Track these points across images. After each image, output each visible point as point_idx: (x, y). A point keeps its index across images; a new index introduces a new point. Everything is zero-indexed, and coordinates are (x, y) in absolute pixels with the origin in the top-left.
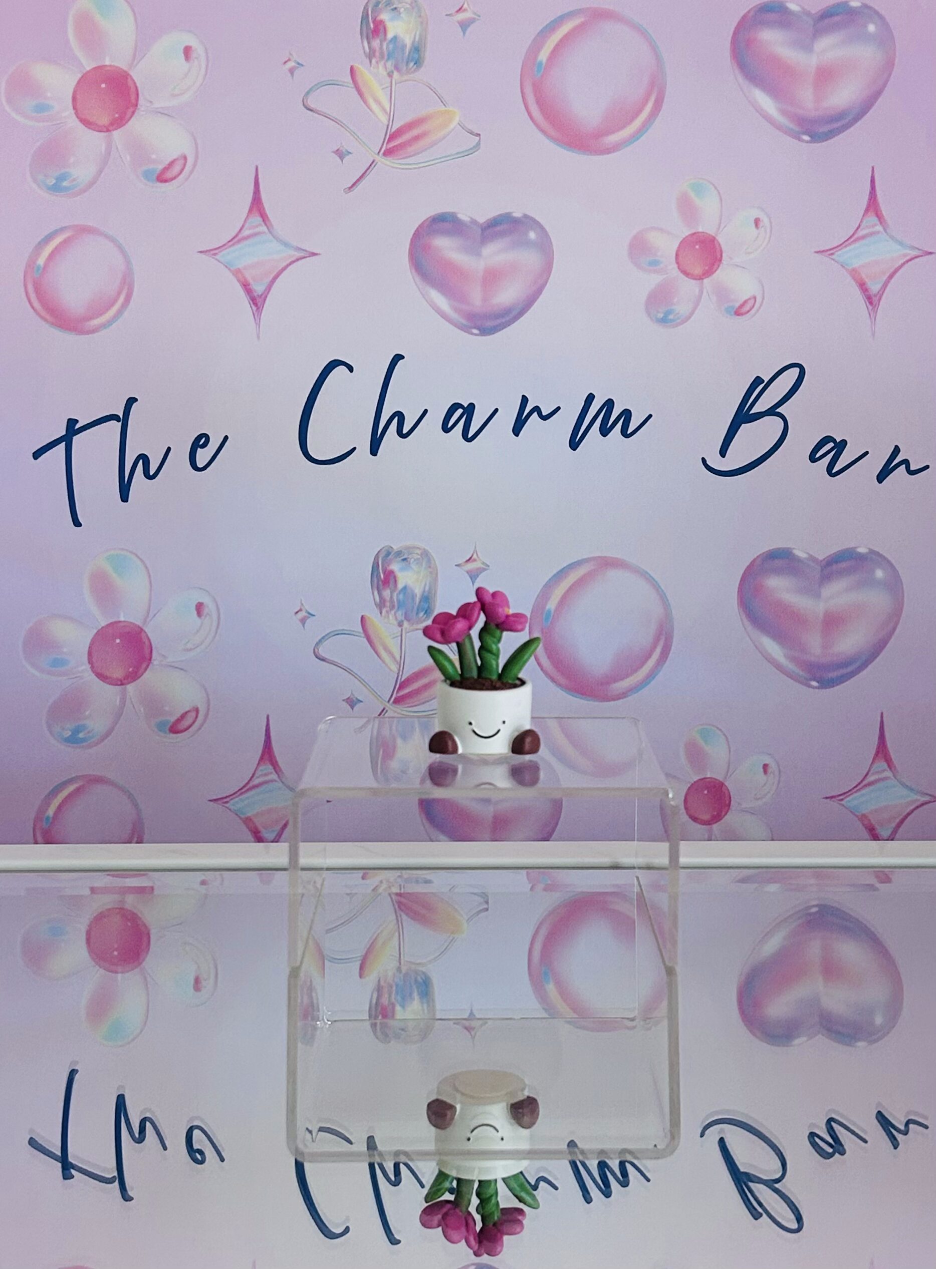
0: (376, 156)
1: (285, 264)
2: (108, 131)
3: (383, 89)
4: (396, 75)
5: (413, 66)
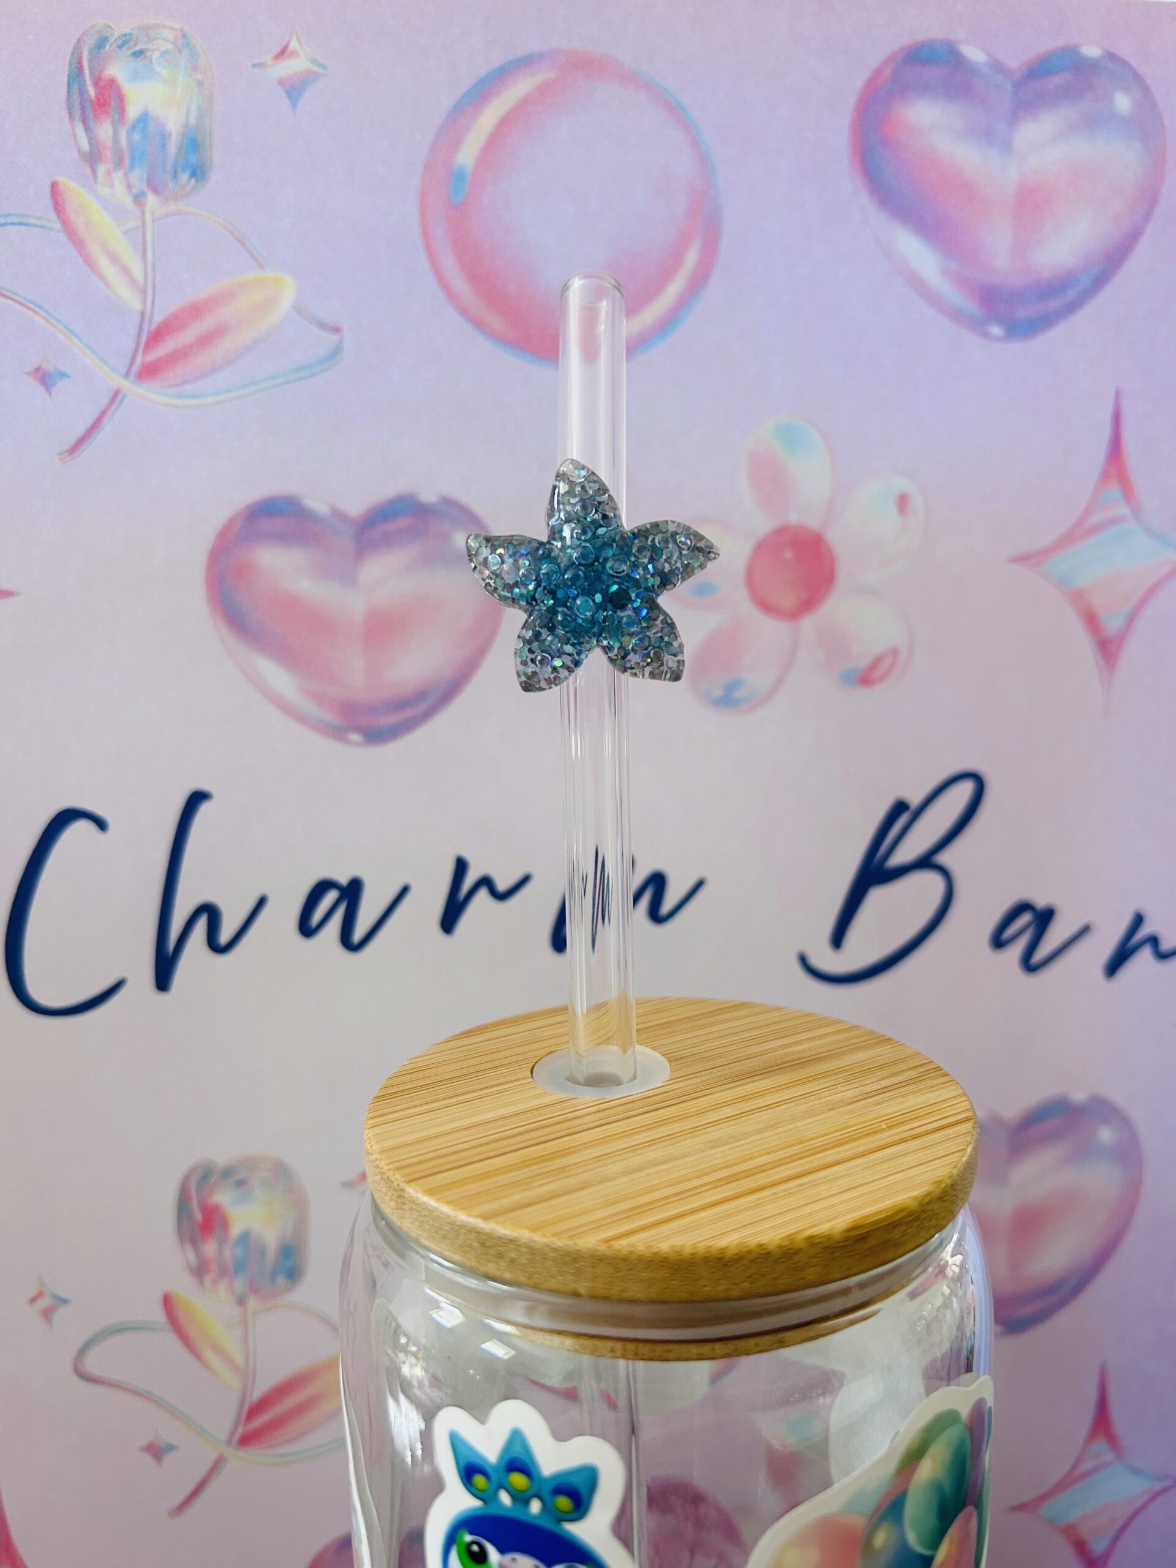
4: (151, 199)
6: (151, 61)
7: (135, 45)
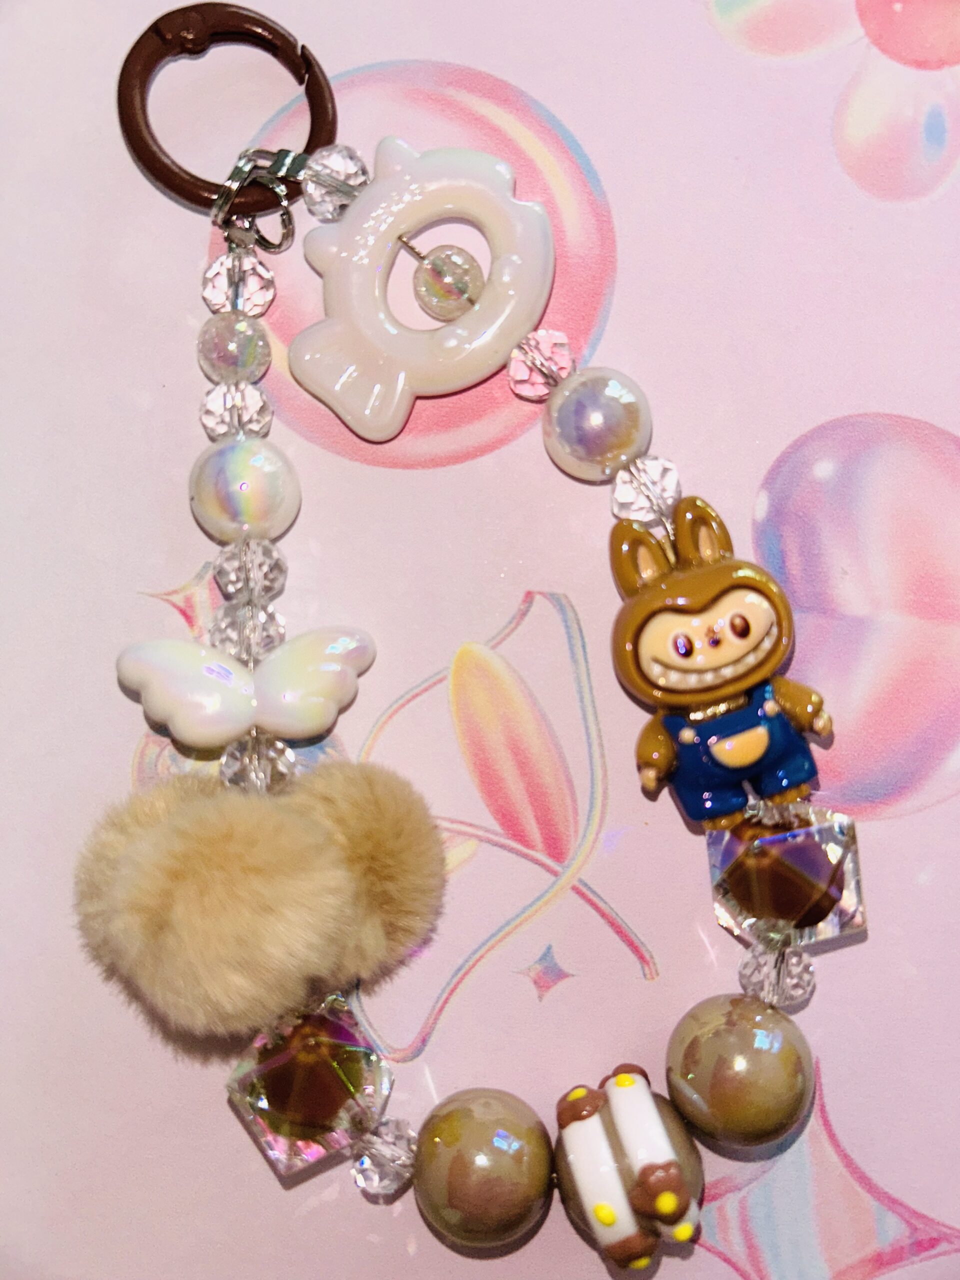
1: (834, 1158)
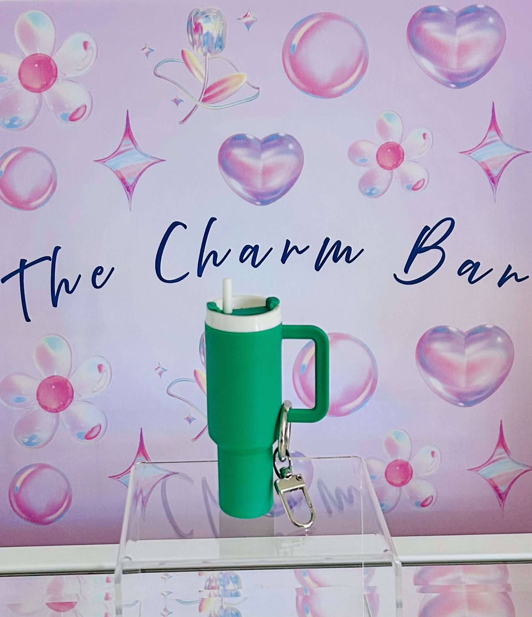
0: (198, 102)
2: (40, 92)
3: (201, 63)
4: (208, 54)
5: (218, 50)
6: (210, 19)
7: (206, 14)
